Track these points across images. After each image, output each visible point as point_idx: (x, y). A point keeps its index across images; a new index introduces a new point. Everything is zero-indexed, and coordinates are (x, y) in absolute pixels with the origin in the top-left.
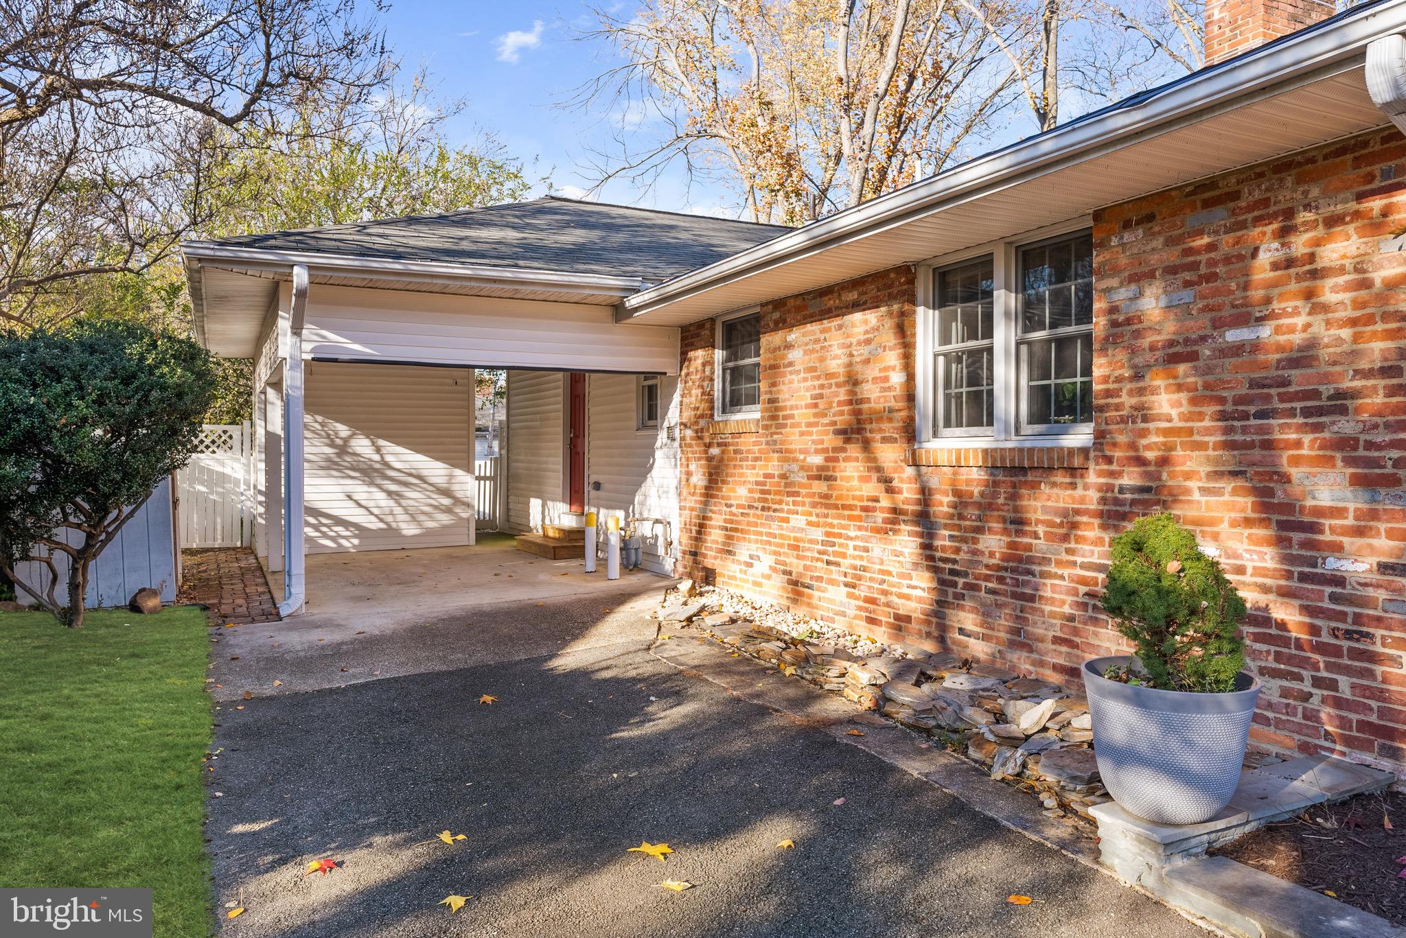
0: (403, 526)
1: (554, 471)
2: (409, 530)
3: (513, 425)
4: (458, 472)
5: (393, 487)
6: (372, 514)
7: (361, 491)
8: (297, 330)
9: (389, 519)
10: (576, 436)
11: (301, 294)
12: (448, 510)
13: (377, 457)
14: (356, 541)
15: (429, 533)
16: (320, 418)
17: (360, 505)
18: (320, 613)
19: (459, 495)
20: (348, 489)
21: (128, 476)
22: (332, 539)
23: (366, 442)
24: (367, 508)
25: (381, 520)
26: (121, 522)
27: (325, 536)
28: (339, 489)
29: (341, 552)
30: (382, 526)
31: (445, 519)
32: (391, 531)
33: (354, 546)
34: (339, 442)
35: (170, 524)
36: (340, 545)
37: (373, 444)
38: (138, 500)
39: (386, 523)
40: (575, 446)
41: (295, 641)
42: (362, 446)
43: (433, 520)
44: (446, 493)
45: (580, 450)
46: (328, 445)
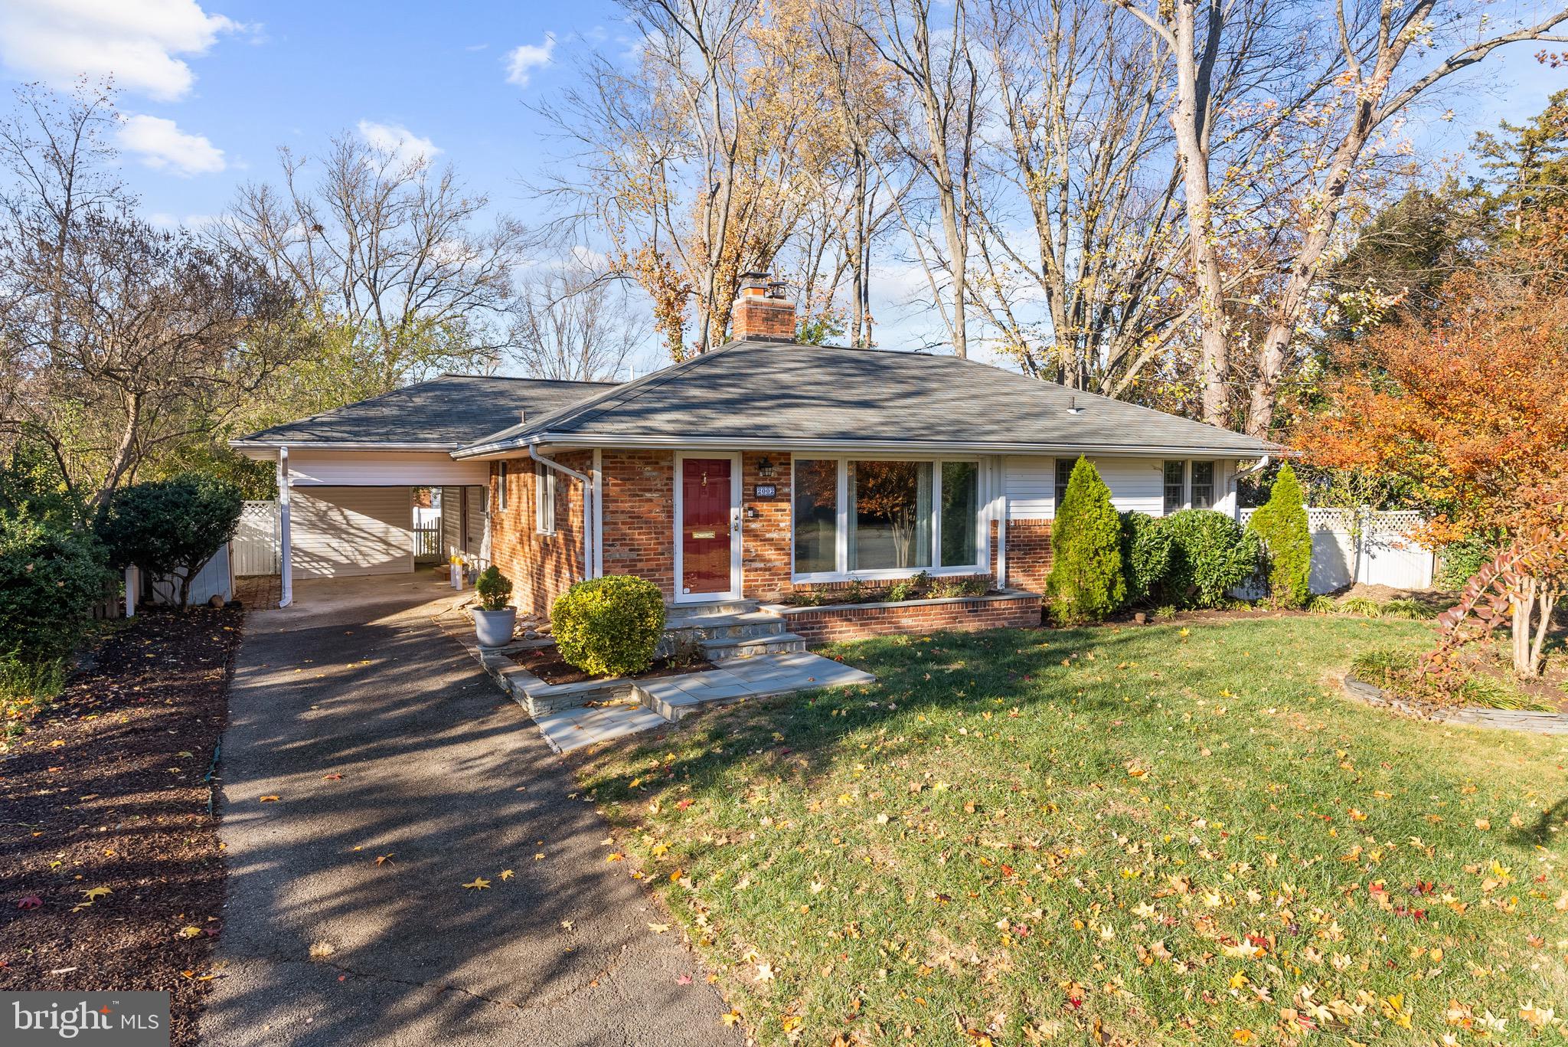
0: (360, 562)
2: (364, 564)
5: (353, 539)
6: (342, 555)
7: (335, 542)
8: (285, 474)
9: (351, 557)
11: (285, 460)
12: (387, 552)
13: (344, 522)
17: (335, 550)
18: (298, 606)
20: (327, 541)
21: (207, 546)
22: (318, 569)
23: (338, 513)
24: (339, 552)
25: (348, 559)
26: (202, 565)
27: (315, 568)
28: (322, 541)
29: (324, 578)
30: (349, 562)
31: (385, 558)
32: (354, 565)
34: (321, 513)
35: (228, 563)
36: (322, 573)
37: (343, 514)
38: (210, 555)
39: (351, 560)
41: (283, 616)
42: (335, 516)
44: (383, 541)
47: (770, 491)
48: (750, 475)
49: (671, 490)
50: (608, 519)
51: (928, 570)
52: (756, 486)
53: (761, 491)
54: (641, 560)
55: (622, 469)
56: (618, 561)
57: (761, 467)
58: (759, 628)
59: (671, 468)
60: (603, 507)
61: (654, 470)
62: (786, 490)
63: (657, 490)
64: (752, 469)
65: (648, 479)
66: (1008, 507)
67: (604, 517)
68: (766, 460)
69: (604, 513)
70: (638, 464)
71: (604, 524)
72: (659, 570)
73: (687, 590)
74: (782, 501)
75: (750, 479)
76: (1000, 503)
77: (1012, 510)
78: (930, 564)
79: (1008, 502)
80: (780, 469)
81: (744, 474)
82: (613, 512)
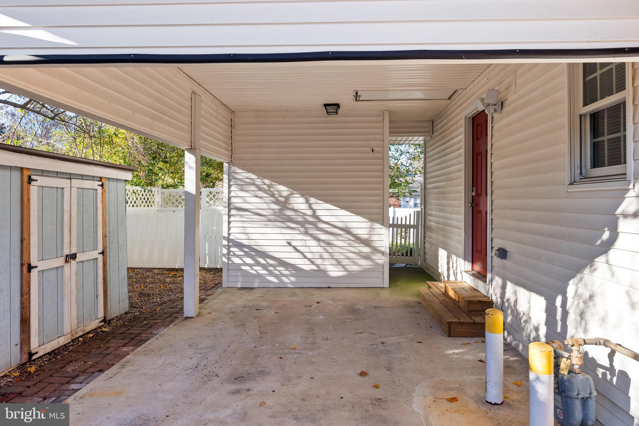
0: (329, 268)
1: (457, 228)
2: (335, 272)
3: (429, 186)
4: (377, 225)
5: (323, 237)
6: (305, 257)
7: (298, 238)
9: (319, 262)
10: (478, 195)
12: (367, 257)
13: (309, 212)
14: (293, 279)
15: (351, 275)
16: (267, 181)
17: (298, 251)
19: (375, 244)
20: (288, 237)
22: (276, 276)
23: (302, 200)
24: (302, 253)
25: (313, 263)
27: (271, 273)
28: (281, 237)
29: (282, 287)
30: (314, 267)
31: (365, 263)
32: (322, 273)
33: (292, 283)
34: (283, 199)
36: (282, 282)
37: (307, 201)
39: (317, 266)
40: (477, 205)
43: (357, 264)
44: (367, 243)
45: (482, 208)
46: (273, 202)
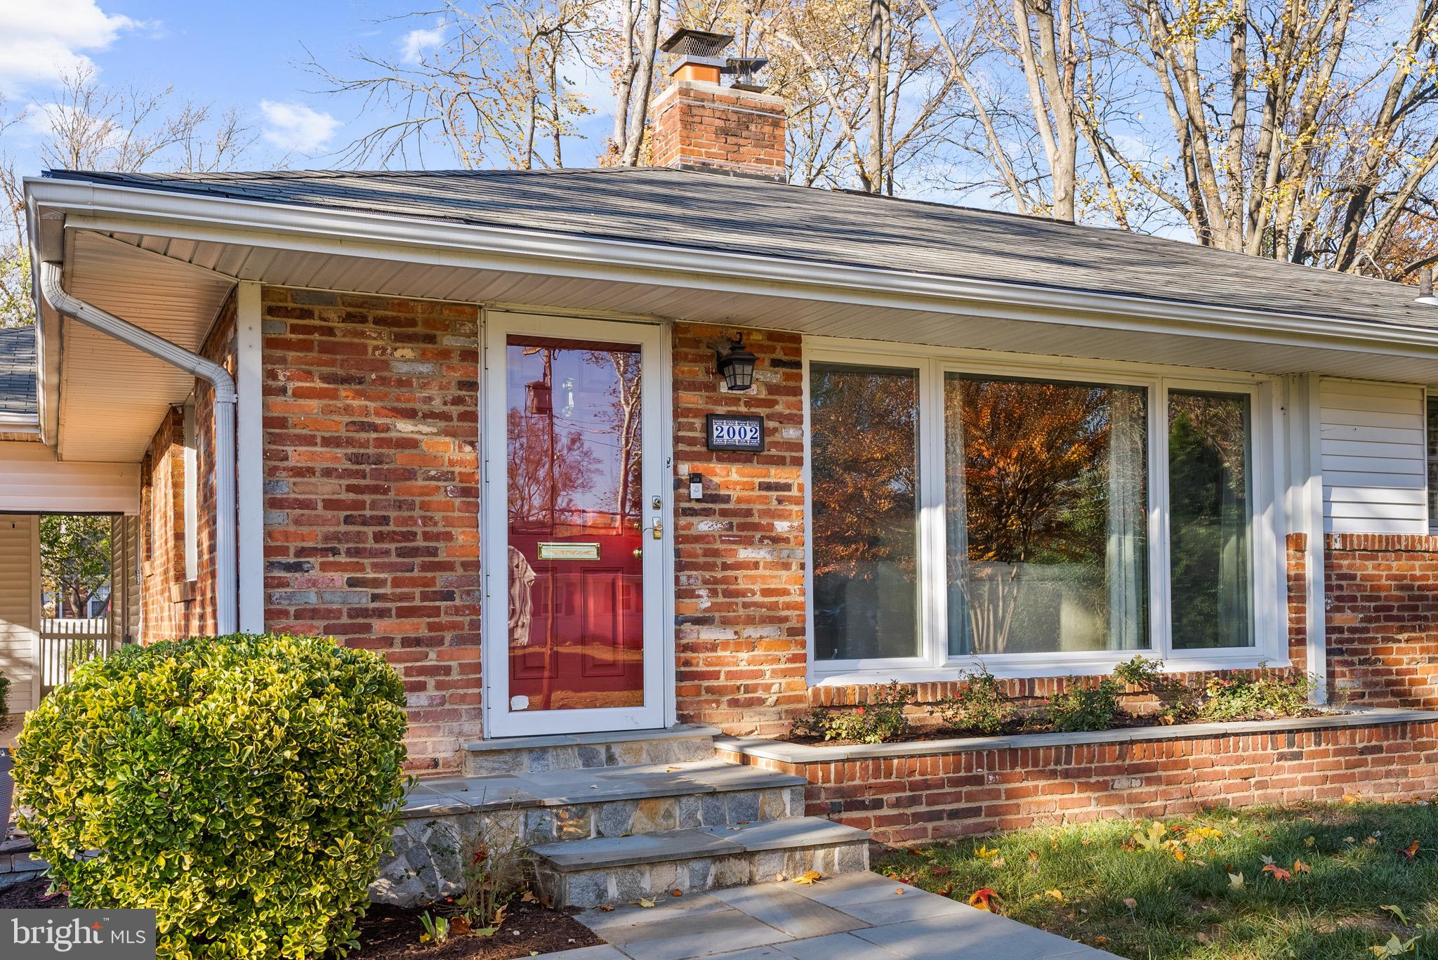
4: (18, 628)
19: (19, 654)
47: (746, 434)
48: (693, 386)
49: (471, 417)
50: (286, 488)
51: (1145, 654)
52: (710, 417)
53: (724, 433)
54: (383, 613)
55: (324, 348)
56: (314, 613)
57: (723, 366)
58: (725, 805)
59: (471, 356)
60: (267, 455)
61: (423, 357)
62: (790, 433)
63: (430, 416)
64: (699, 372)
65: (403, 383)
66: (1327, 502)
67: (267, 487)
68: (737, 345)
69: (270, 472)
70: (375, 340)
71: (271, 503)
72: (438, 642)
73: (522, 701)
74: (780, 461)
75: (693, 399)
76: (1308, 495)
77: (1336, 510)
78: (1144, 641)
79: (1327, 487)
80: (775, 377)
81: (677, 386)
82: (298, 472)
